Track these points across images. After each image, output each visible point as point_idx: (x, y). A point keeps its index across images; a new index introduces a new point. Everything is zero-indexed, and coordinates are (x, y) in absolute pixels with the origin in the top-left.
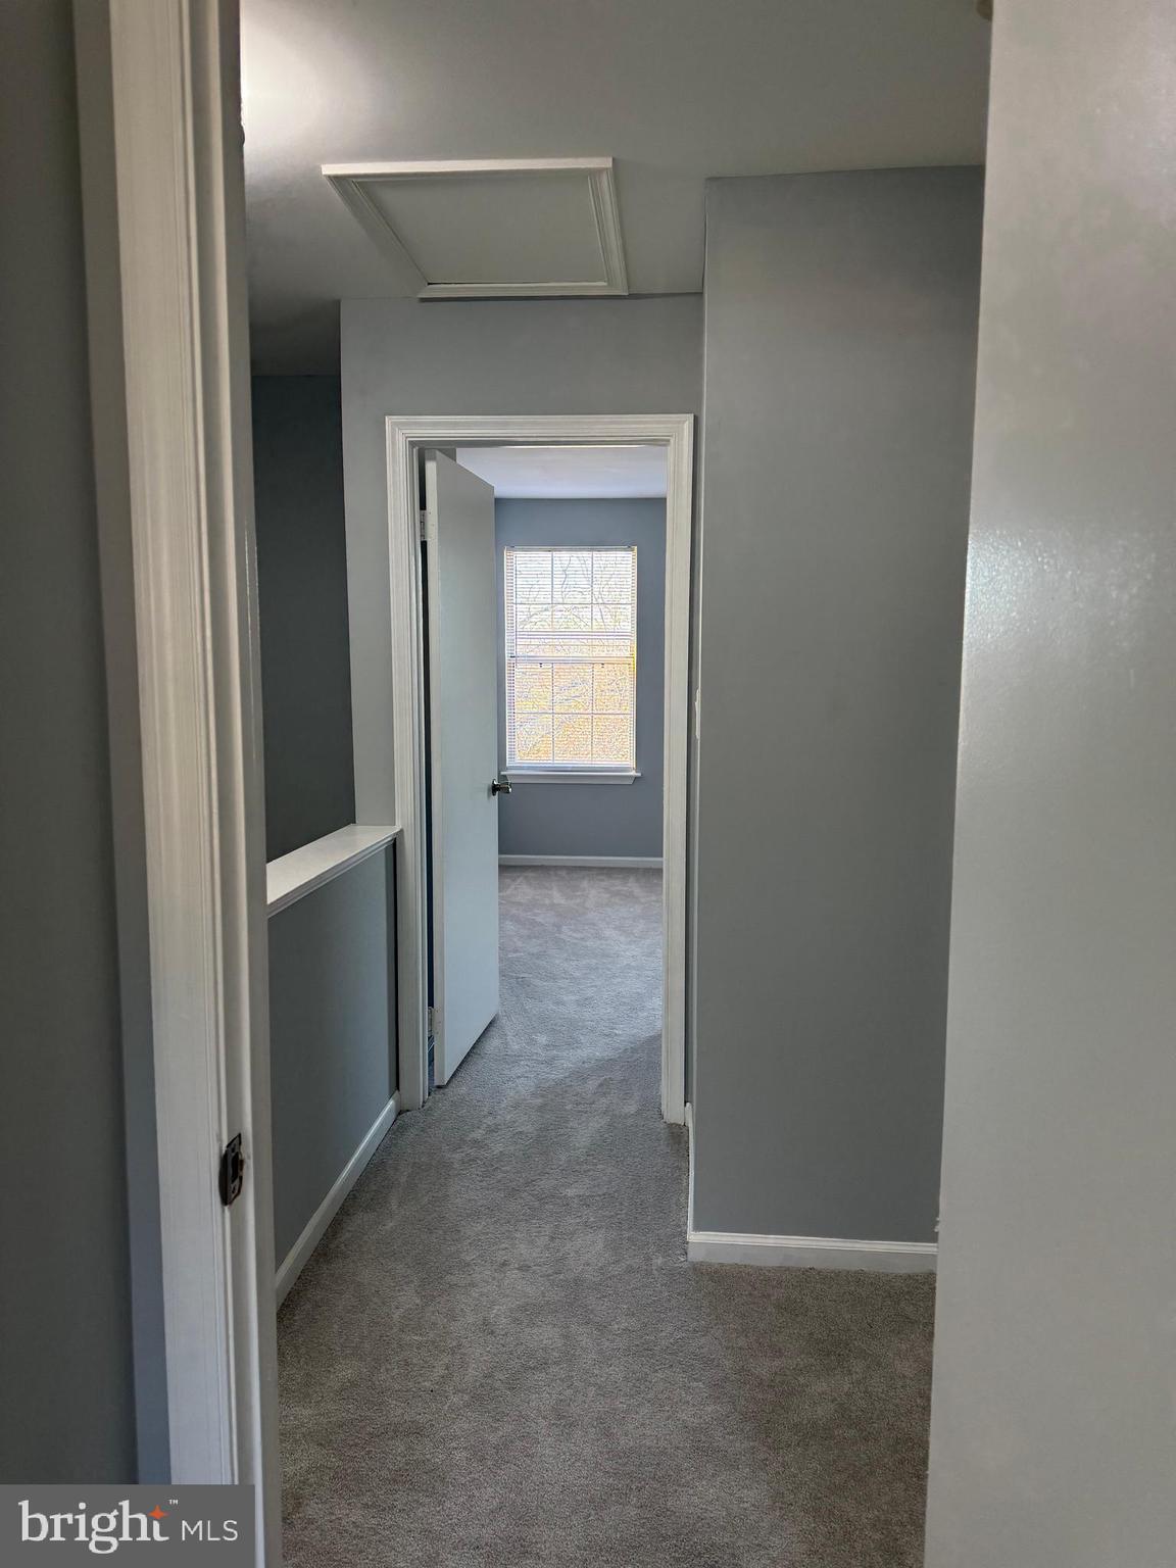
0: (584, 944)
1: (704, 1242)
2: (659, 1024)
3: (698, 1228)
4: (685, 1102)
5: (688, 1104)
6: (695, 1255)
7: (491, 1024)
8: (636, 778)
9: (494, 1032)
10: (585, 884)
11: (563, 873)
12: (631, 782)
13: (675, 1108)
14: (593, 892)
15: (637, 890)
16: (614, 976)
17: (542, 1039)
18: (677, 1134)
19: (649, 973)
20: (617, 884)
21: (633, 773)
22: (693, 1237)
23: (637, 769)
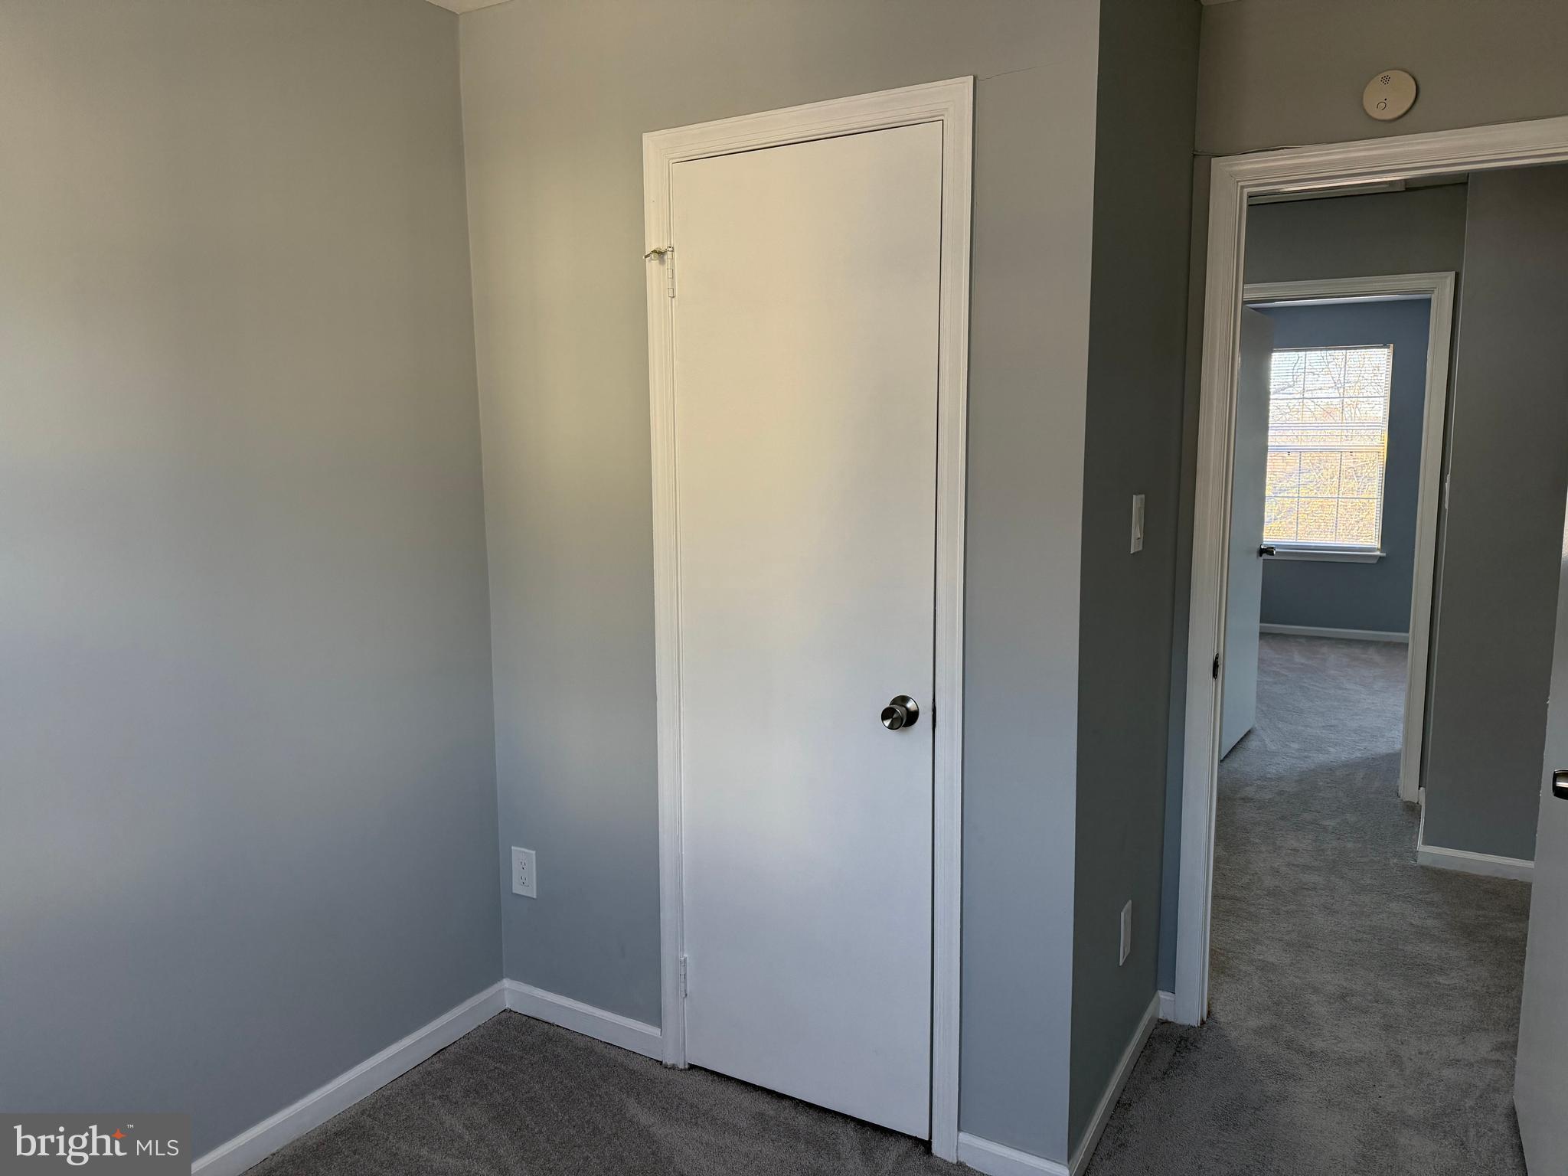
0: (1327, 691)
1: (1429, 853)
2: (1398, 747)
3: (1426, 842)
4: (1420, 787)
5: (1421, 788)
6: (1422, 861)
7: (1249, 731)
8: (1381, 557)
9: (1252, 737)
10: (1325, 650)
11: (1303, 640)
12: (1375, 561)
13: (1410, 789)
14: (1333, 657)
15: (1377, 658)
16: (1356, 714)
17: (1295, 746)
18: (1412, 808)
19: (1388, 715)
20: (1357, 651)
21: (1378, 553)
22: (1421, 847)
23: (1382, 549)
